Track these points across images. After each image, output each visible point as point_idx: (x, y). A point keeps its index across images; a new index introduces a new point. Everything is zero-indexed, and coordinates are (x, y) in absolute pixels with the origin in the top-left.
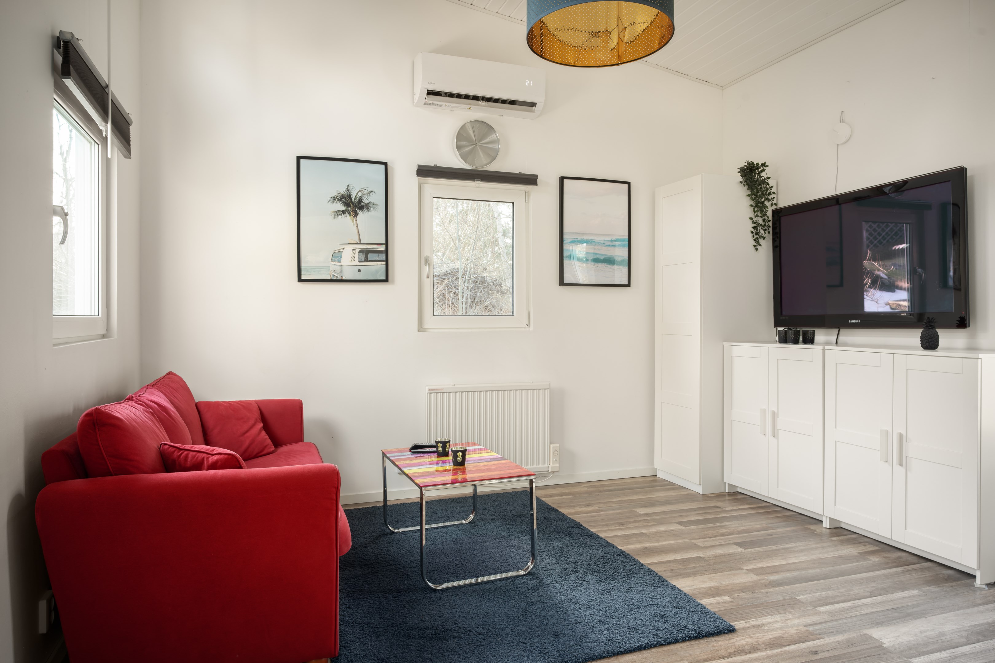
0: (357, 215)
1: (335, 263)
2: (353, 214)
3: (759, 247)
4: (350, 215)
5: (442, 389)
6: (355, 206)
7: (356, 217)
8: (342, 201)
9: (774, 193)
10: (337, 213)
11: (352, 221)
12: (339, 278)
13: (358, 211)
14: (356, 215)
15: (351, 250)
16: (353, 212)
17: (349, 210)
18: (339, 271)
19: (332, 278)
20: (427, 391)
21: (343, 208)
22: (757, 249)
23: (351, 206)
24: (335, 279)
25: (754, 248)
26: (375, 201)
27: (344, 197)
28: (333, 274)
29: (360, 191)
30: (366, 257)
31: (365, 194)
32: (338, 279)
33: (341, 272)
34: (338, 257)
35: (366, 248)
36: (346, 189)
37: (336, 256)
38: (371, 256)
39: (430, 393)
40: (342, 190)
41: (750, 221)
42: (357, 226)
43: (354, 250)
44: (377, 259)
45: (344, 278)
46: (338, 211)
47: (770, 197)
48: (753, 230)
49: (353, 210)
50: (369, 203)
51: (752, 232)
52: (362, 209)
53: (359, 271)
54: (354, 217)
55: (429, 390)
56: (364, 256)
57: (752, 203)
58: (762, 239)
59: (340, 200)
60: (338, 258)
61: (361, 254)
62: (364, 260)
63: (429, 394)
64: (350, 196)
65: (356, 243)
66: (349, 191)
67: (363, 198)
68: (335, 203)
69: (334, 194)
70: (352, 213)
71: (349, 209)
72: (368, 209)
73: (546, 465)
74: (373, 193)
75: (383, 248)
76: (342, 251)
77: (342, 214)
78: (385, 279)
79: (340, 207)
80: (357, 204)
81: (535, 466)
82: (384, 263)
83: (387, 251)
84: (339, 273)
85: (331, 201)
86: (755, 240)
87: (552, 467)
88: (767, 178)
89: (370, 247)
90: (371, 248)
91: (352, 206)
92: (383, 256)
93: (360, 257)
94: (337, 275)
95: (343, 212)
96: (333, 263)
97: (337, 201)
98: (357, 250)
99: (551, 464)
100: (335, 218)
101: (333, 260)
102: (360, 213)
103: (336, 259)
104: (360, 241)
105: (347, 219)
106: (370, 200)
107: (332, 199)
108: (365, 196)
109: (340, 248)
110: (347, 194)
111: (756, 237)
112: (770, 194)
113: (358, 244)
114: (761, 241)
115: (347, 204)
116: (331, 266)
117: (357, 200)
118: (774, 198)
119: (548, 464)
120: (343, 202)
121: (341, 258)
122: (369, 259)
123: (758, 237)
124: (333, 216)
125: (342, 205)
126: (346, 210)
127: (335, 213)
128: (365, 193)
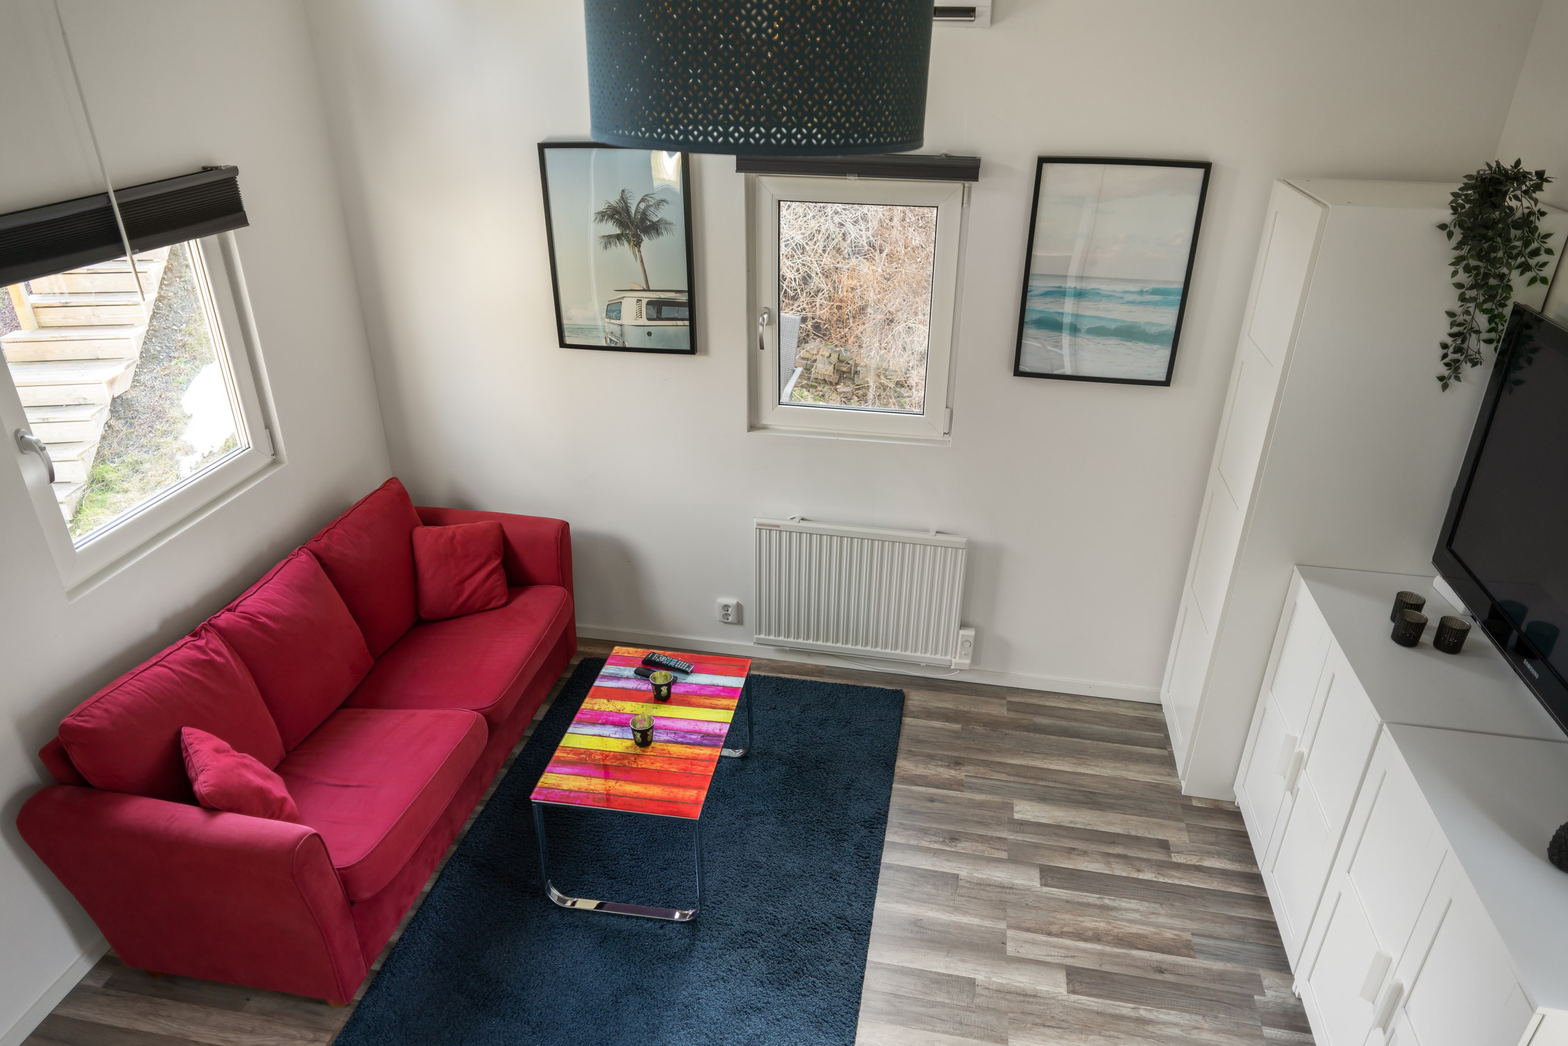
0: (641, 242)
1: (612, 321)
2: (634, 241)
3: (1453, 381)
4: (629, 242)
5: (778, 526)
6: (637, 227)
7: (640, 246)
8: (615, 218)
9: (1549, 252)
10: (609, 240)
11: (634, 254)
12: (620, 345)
13: (642, 235)
14: (638, 244)
15: (635, 300)
16: (634, 238)
17: (627, 234)
18: (618, 333)
19: (609, 344)
20: (755, 526)
21: (616, 231)
22: (1445, 387)
23: (629, 227)
24: (613, 345)
25: (1440, 384)
26: (669, 219)
27: (618, 212)
28: (610, 337)
29: (643, 200)
30: (659, 312)
31: (651, 206)
32: (618, 345)
33: (622, 335)
34: (615, 311)
35: (658, 297)
36: (619, 197)
37: (613, 310)
38: (666, 311)
39: (760, 529)
40: (614, 199)
41: (1447, 320)
42: (642, 261)
43: (639, 301)
44: (676, 315)
45: (627, 345)
46: (610, 237)
47: (1533, 262)
48: (1449, 340)
49: (633, 235)
50: (658, 221)
51: (1445, 346)
52: (648, 232)
53: (649, 334)
54: (636, 246)
55: (758, 525)
56: (656, 310)
57: (1463, 277)
58: (1469, 365)
59: (611, 217)
60: (615, 313)
61: (650, 306)
62: (655, 317)
63: (758, 530)
64: (627, 210)
65: (642, 289)
66: (624, 202)
67: (648, 213)
68: (604, 222)
69: (602, 207)
70: (632, 239)
71: (628, 232)
72: (657, 231)
73: (948, 657)
74: (665, 204)
75: (684, 298)
76: (621, 302)
77: (618, 242)
78: (689, 348)
79: (612, 229)
80: (640, 224)
81: (928, 655)
82: (687, 323)
83: (691, 304)
84: (618, 336)
85: (598, 219)
86: (1447, 365)
87: (956, 664)
88: (1539, 211)
89: (663, 295)
90: (666, 297)
91: (631, 226)
92: (685, 312)
93: (650, 312)
94: (616, 340)
95: (618, 237)
96: (608, 320)
97: (607, 219)
98: (644, 301)
99: (957, 657)
100: (606, 247)
101: (609, 317)
102: (645, 239)
103: (613, 315)
104: (648, 286)
105: (625, 249)
106: (660, 216)
107: (599, 216)
108: (652, 209)
109: (618, 297)
110: (623, 207)
111: (1451, 356)
112: (1535, 253)
113: (644, 290)
114: (1466, 368)
115: (621, 224)
116: (606, 324)
117: (639, 217)
118: (1544, 264)
119: (951, 657)
120: (617, 220)
121: (620, 312)
122: (663, 316)
123: (1462, 358)
124: (603, 244)
125: (616, 226)
126: (622, 234)
127: (606, 239)
128: (651, 203)
